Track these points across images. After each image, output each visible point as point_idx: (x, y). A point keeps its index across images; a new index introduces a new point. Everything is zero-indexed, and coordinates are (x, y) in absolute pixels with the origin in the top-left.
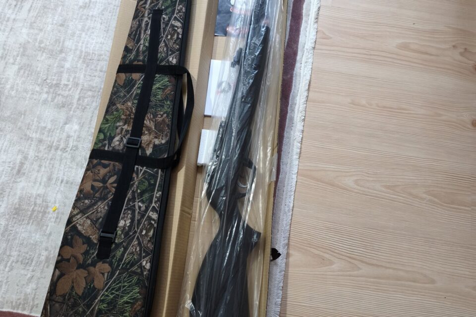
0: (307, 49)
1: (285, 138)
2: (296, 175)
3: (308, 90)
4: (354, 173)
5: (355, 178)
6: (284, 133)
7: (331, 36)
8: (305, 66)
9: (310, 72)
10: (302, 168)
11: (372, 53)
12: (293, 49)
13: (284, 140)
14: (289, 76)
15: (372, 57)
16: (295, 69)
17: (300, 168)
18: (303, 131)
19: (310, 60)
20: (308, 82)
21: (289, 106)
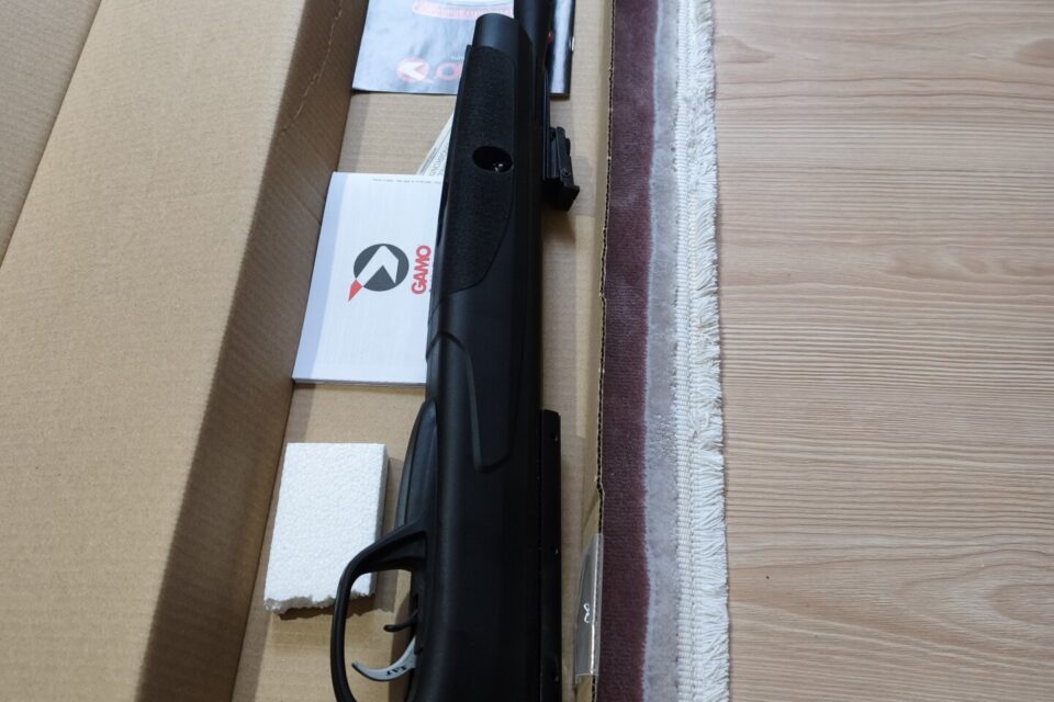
0: (687, 100)
1: (648, 435)
2: (724, 600)
3: (717, 238)
4: (982, 561)
5: (992, 583)
6: (641, 414)
7: (769, 50)
8: (690, 159)
9: (713, 174)
10: (742, 560)
11: (936, 87)
12: (635, 102)
13: (648, 443)
14: (632, 197)
15: (936, 101)
16: (653, 170)
17: (735, 561)
18: (721, 403)
19: (707, 137)
20: (709, 209)
21: (650, 305)
